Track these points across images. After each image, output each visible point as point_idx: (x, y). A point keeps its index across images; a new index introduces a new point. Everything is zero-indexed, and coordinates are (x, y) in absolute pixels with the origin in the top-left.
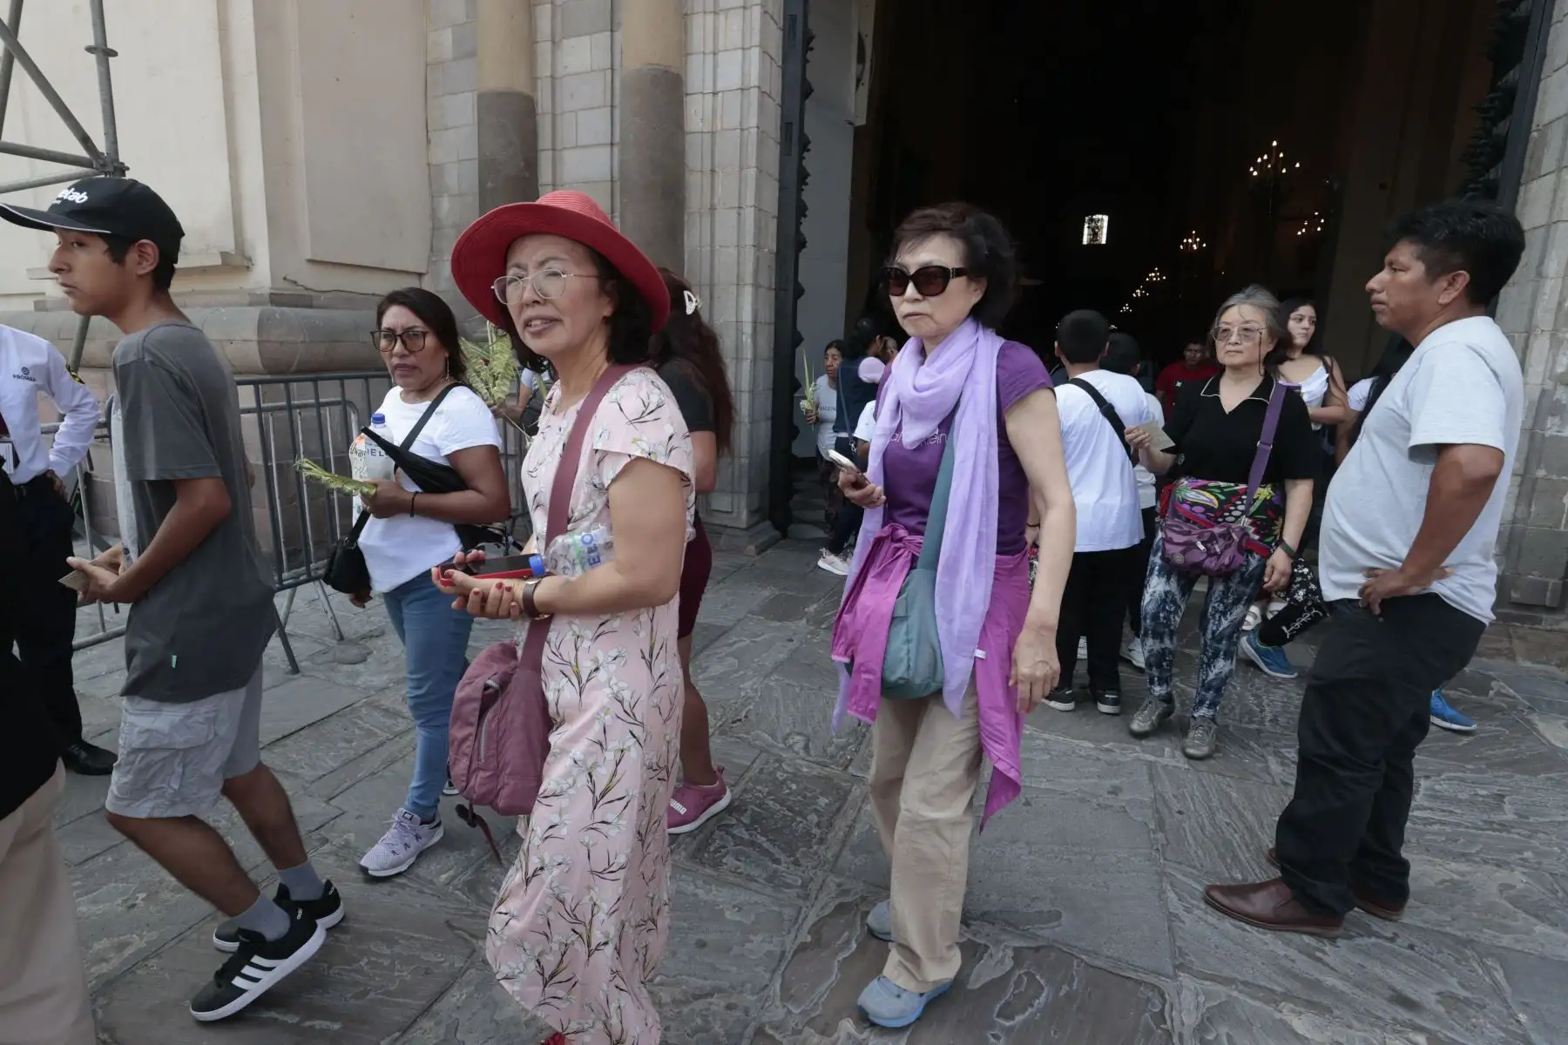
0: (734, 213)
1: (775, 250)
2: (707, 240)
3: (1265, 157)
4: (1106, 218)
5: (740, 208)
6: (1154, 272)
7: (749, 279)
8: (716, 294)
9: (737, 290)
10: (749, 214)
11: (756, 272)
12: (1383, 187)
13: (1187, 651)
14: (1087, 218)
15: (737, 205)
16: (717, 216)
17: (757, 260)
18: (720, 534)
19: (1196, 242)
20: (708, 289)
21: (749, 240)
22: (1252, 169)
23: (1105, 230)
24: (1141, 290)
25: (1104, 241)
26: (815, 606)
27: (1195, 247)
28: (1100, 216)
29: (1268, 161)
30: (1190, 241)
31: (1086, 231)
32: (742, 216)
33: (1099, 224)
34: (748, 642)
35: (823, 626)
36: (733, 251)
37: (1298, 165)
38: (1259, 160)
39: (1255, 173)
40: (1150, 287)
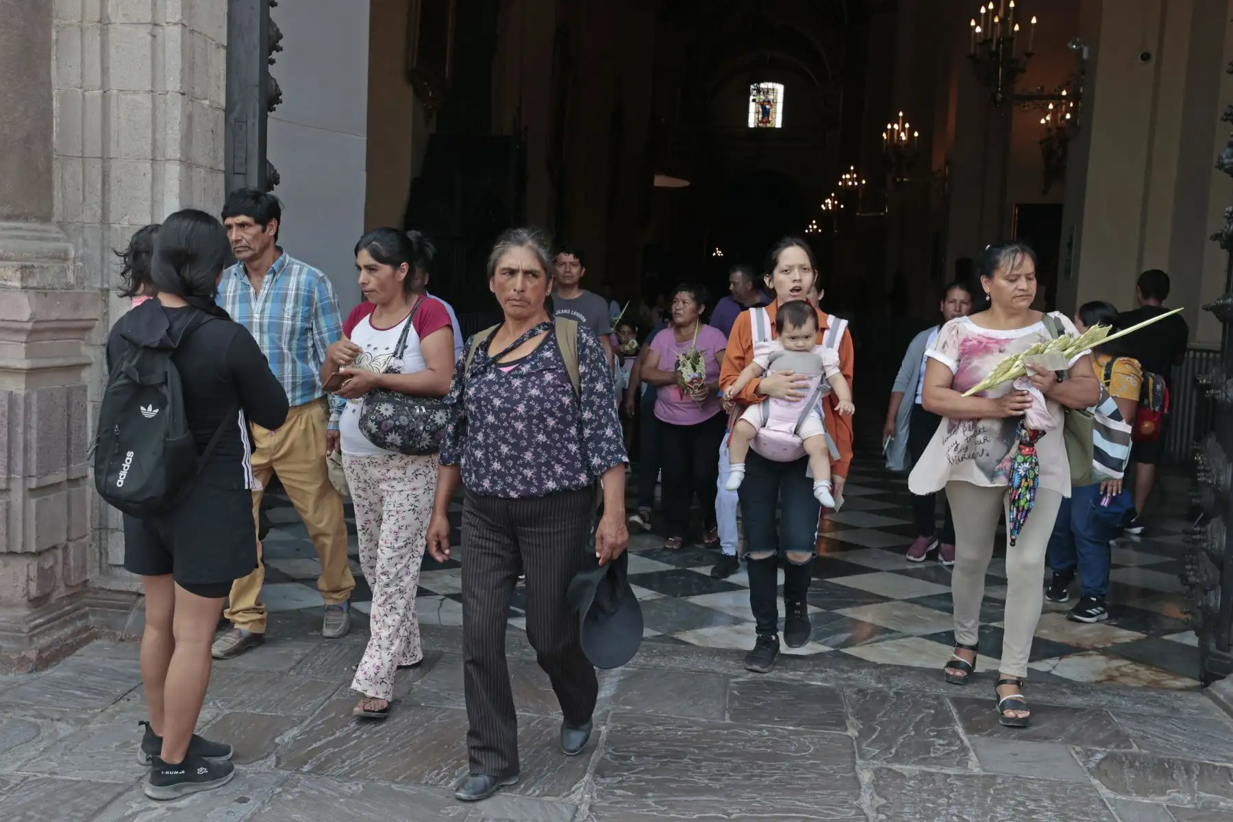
0: (144, 33)
1: (223, 102)
2: (95, 77)
3: (991, 6)
4: (780, 88)
5: (156, 25)
6: (849, 172)
7: (173, 150)
8: (114, 173)
9: (153, 169)
10: (172, 36)
11: (187, 139)
12: (1146, 57)
13: (896, 767)
14: (752, 87)
15: (149, 19)
16: (113, 36)
17: (189, 119)
18: (127, 608)
19: (904, 129)
20: (99, 164)
21: (173, 83)
22: (973, 23)
23: (779, 107)
24: (833, 199)
25: (778, 123)
26: (295, 731)
27: (903, 136)
28: (770, 85)
29: (995, 12)
30: (896, 127)
31: (753, 107)
32: (159, 39)
33: (771, 97)
34: (163, 810)
35: (306, 768)
36: (145, 100)
37: (1034, 21)
38: (983, 10)
39: (978, 30)
40: (846, 195)
